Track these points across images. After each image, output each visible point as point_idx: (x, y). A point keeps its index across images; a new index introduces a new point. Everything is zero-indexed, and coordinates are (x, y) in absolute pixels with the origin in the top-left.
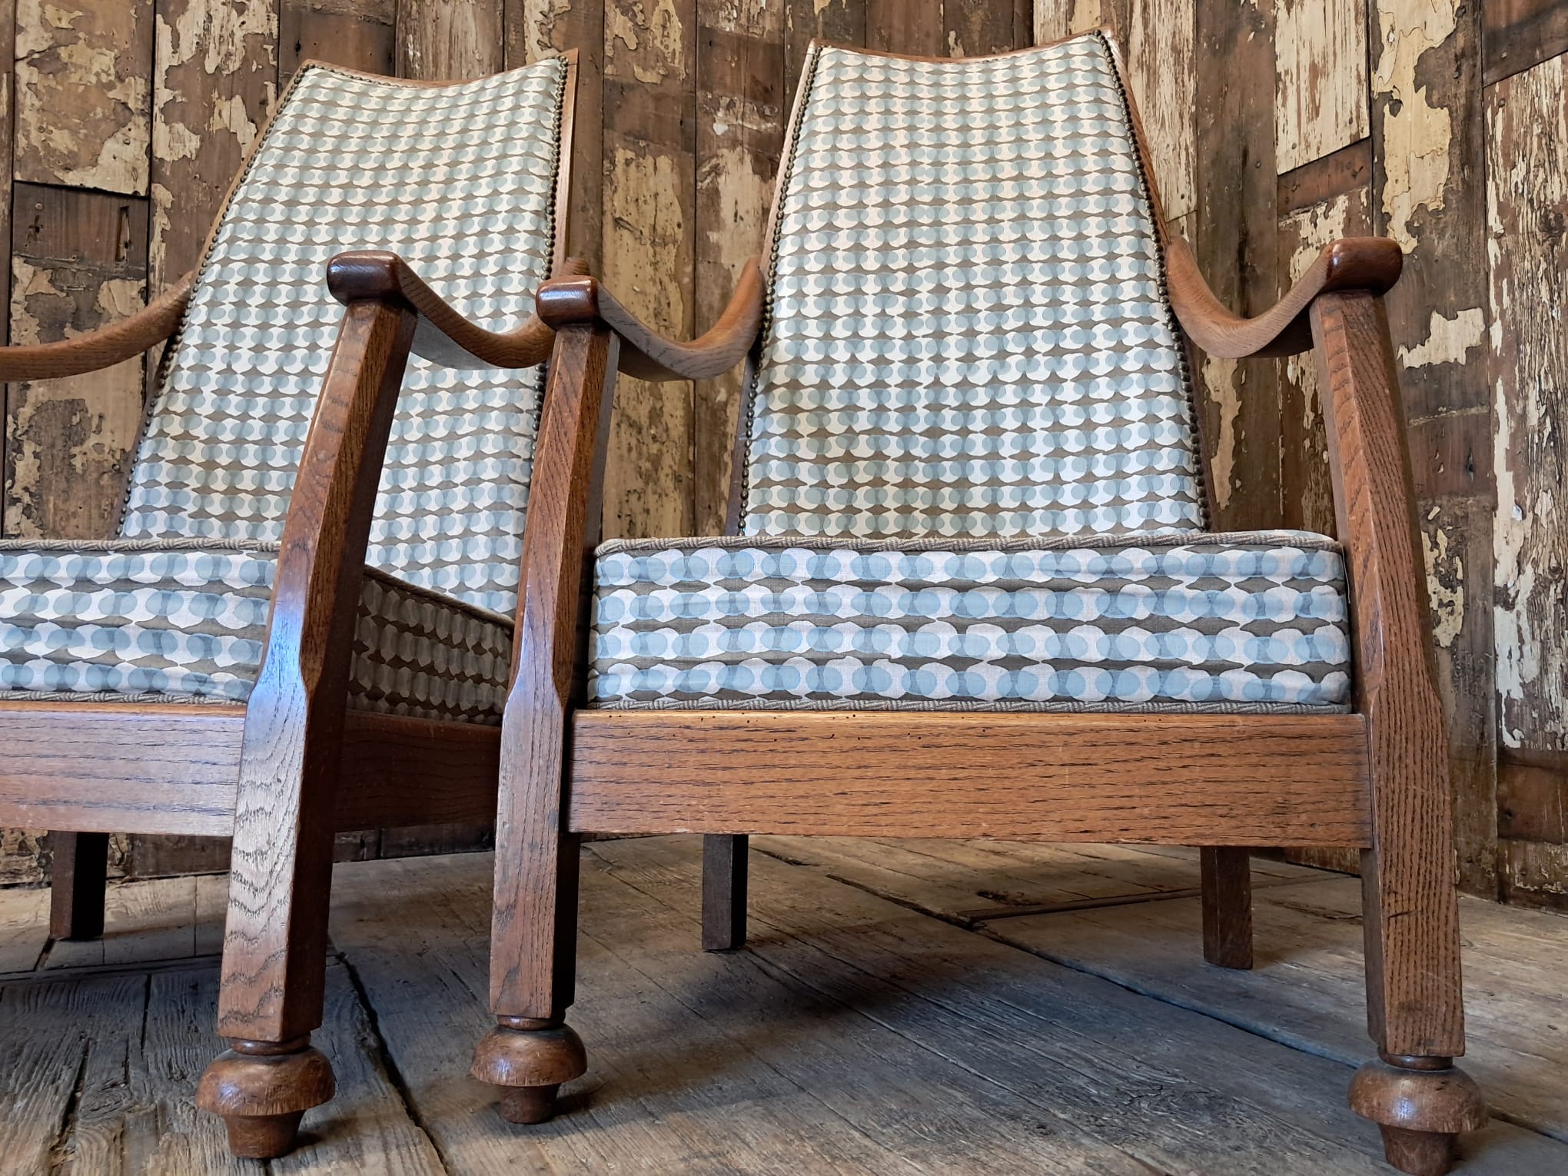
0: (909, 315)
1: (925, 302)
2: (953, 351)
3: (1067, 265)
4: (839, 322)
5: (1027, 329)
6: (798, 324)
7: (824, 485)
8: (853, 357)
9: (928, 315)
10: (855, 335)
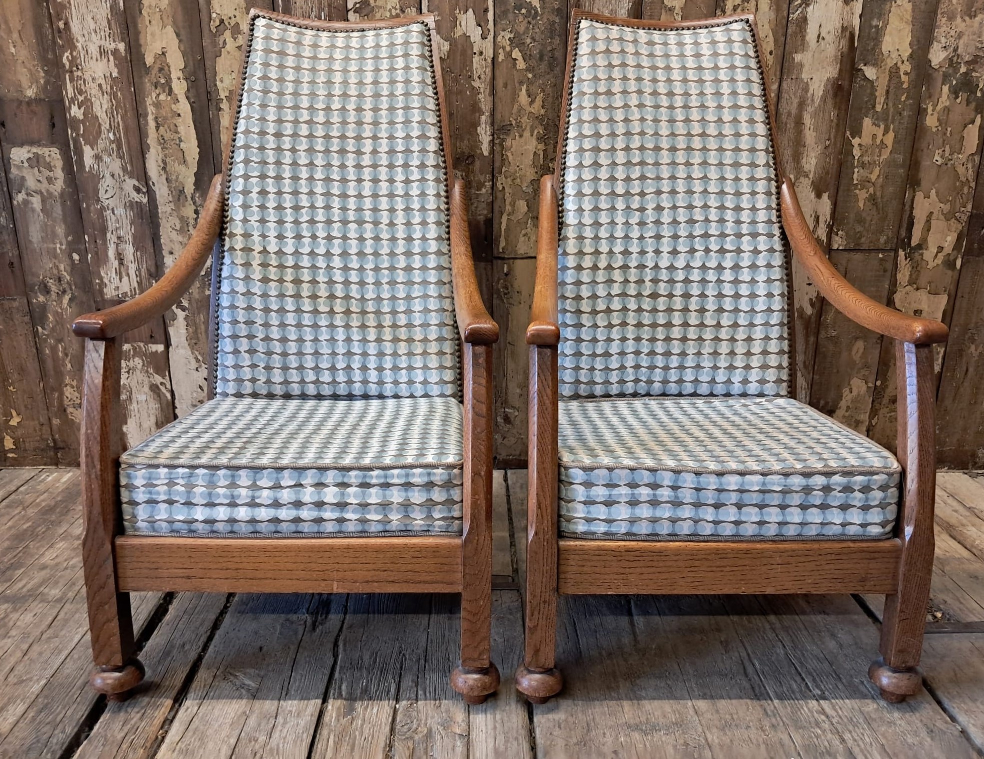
0: (642, 224)
2: (665, 248)
3: (729, 197)
4: (603, 228)
5: (706, 236)
6: (580, 229)
7: (595, 326)
8: (611, 249)
9: (651, 225)
10: (612, 236)
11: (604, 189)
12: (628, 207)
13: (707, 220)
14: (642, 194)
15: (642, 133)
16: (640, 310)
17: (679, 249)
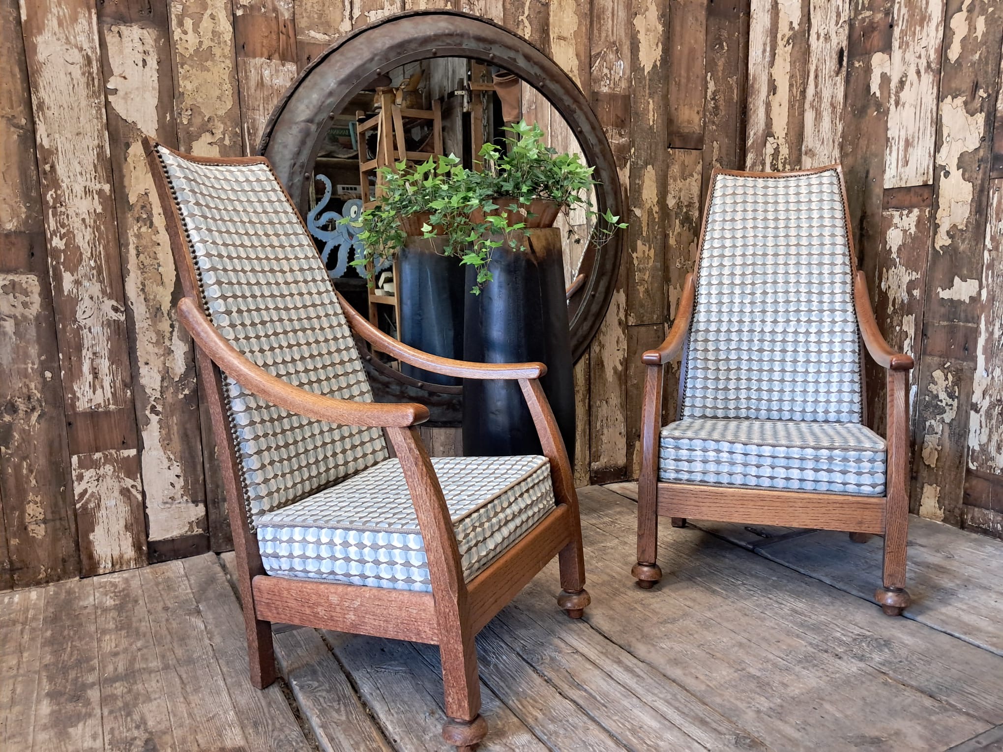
0: (752, 303)
1: (758, 298)
2: (769, 318)
5: (798, 311)
10: (731, 311)
11: (726, 280)
12: (743, 292)
13: (799, 301)
14: (753, 284)
15: (755, 245)
16: (750, 360)
17: (779, 320)
